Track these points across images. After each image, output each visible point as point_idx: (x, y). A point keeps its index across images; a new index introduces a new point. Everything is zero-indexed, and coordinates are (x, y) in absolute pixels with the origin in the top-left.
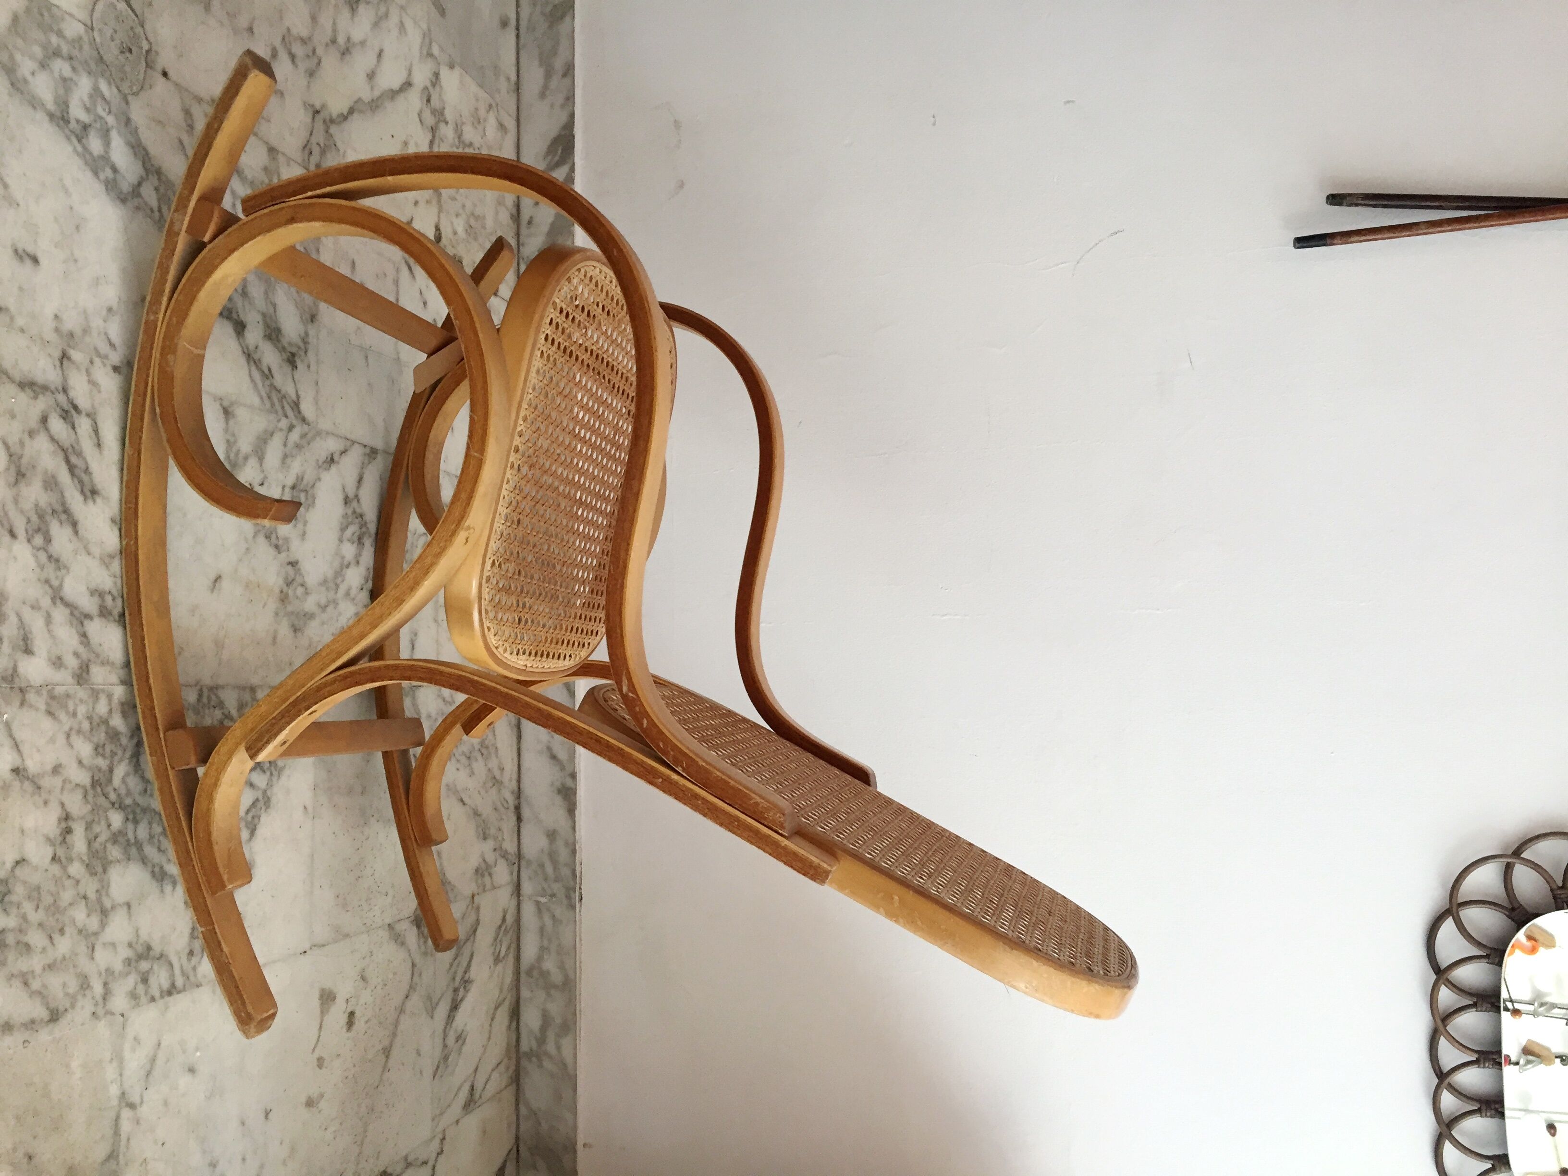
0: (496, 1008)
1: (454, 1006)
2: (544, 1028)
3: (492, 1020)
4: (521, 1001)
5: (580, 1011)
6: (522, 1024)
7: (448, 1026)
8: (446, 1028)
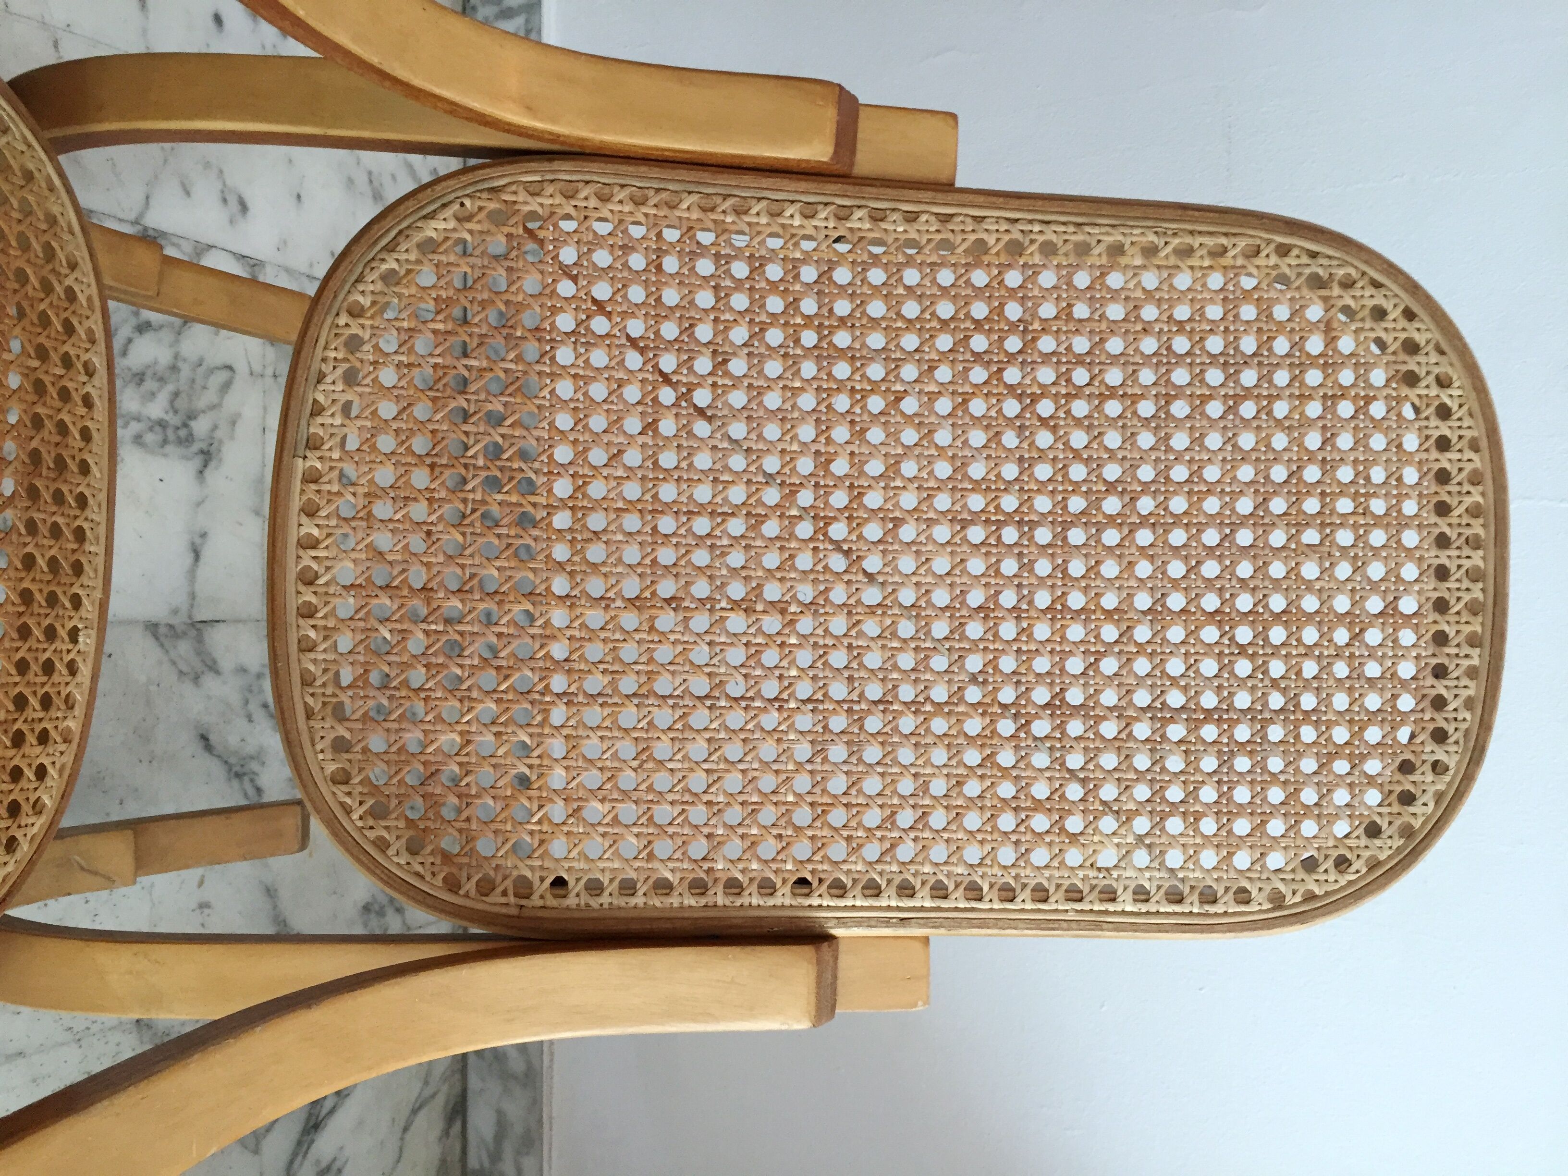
0: (415, 1111)
1: (311, 1123)
2: (500, 1137)
3: (406, 1129)
4: (470, 1094)
5: (551, 1118)
6: (470, 1126)
7: (300, 1158)
8: (291, 1162)
